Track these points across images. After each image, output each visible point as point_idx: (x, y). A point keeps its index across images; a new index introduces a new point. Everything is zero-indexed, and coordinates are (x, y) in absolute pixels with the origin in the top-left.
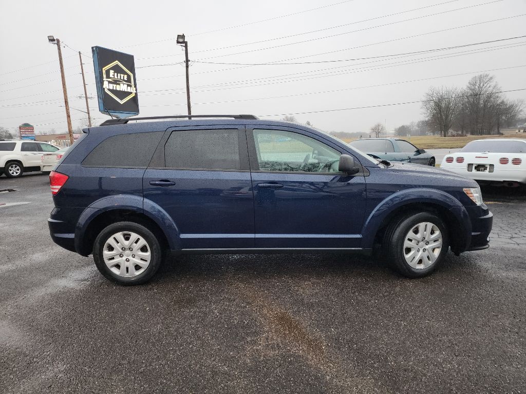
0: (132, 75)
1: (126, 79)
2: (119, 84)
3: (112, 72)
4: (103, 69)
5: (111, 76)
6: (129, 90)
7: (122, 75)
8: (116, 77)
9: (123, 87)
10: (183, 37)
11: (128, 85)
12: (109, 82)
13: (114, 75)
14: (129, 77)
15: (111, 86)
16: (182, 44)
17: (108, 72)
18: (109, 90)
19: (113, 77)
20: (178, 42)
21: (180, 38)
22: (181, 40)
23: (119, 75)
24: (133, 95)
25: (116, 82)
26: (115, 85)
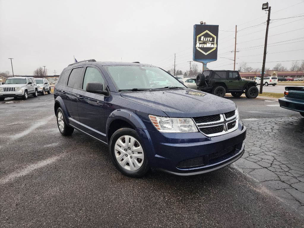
0: (215, 37)
1: (211, 40)
2: (206, 44)
3: (202, 38)
4: (197, 36)
5: (202, 40)
6: (212, 46)
7: (209, 38)
8: (205, 40)
9: (209, 45)
10: (267, 4)
11: (212, 44)
12: (200, 43)
13: (204, 39)
14: (213, 38)
15: (201, 46)
16: (266, 10)
17: (200, 38)
18: (199, 48)
19: (203, 40)
20: (263, 9)
21: (264, 6)
22: (265, 7)
23: (207, 38)
24: (215, 49)
25: (204, 43)
26: (203, 45)
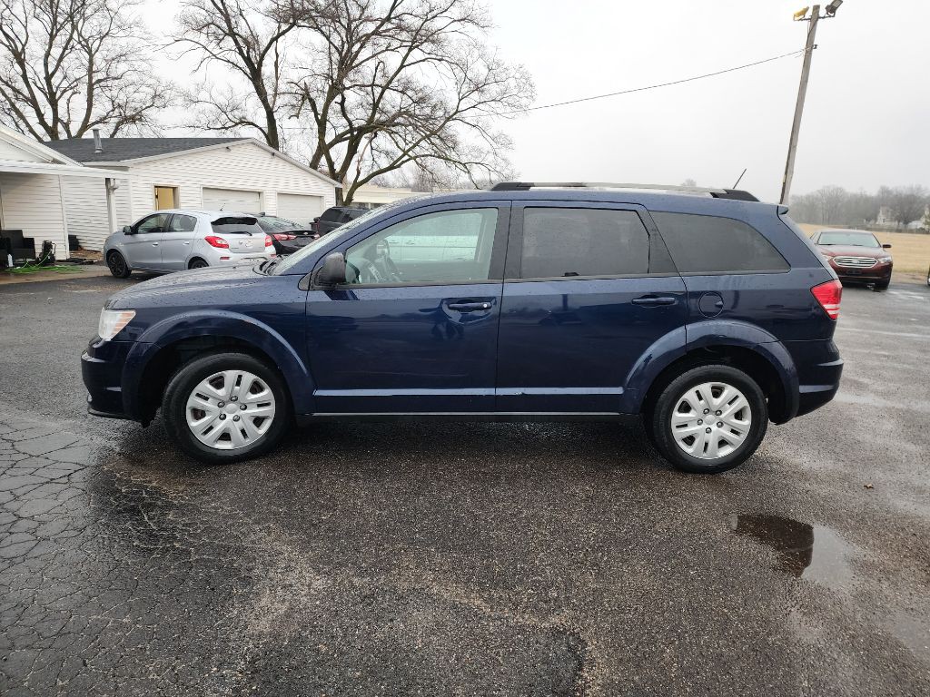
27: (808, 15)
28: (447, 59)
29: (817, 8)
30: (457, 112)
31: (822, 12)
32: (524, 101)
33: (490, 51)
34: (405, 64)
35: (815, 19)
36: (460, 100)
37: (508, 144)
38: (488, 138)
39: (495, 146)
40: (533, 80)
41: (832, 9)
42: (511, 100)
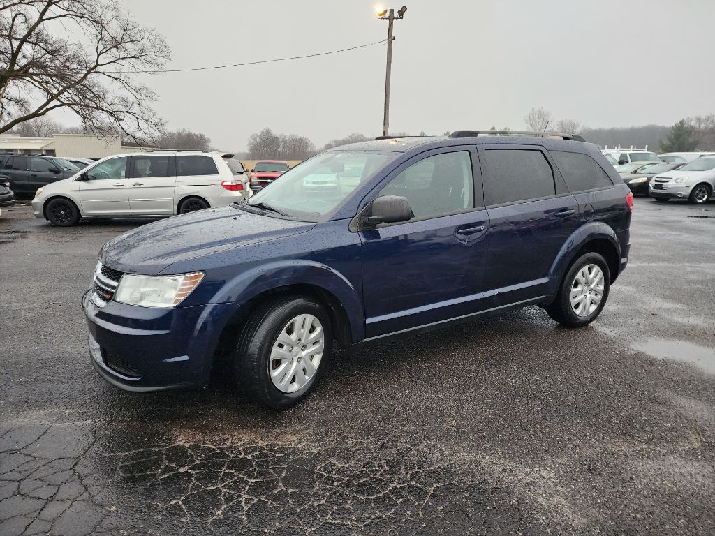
27: (388, 15)
28: (87, 16)
29: (392, 11)
30: (97, 65)
31: (396, 15)
32: (161, 60)
33: (123, 12)
34: (44, 18)
35: (391, 19)
36: (99, 55)
37: (152, 96)
38: (131, 90)
39: (139, 97)
40: (168, 42)
41: (401, 13)
42: (149, 58)
